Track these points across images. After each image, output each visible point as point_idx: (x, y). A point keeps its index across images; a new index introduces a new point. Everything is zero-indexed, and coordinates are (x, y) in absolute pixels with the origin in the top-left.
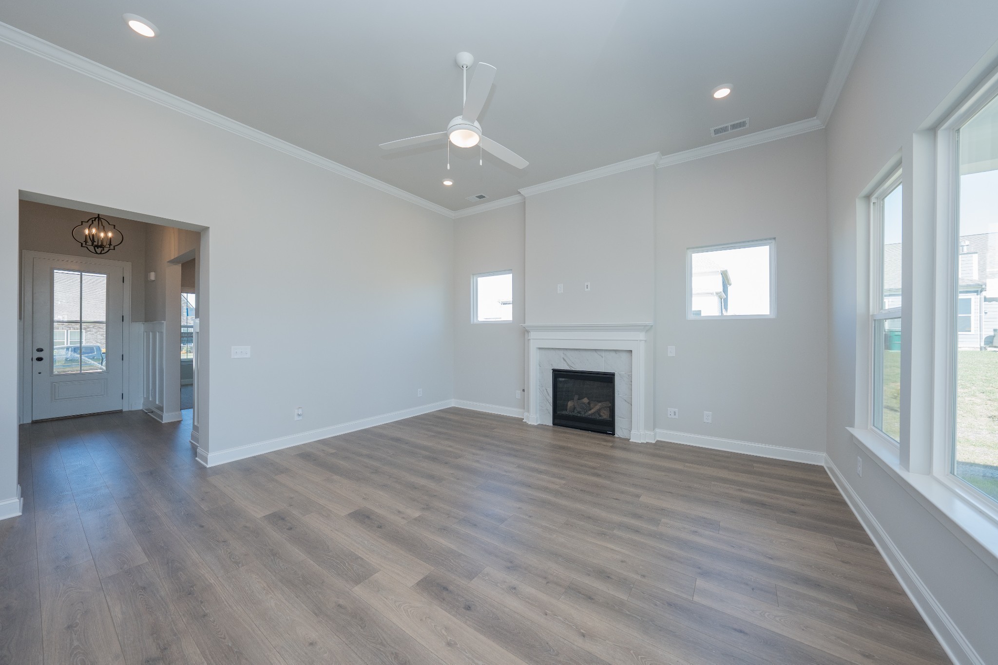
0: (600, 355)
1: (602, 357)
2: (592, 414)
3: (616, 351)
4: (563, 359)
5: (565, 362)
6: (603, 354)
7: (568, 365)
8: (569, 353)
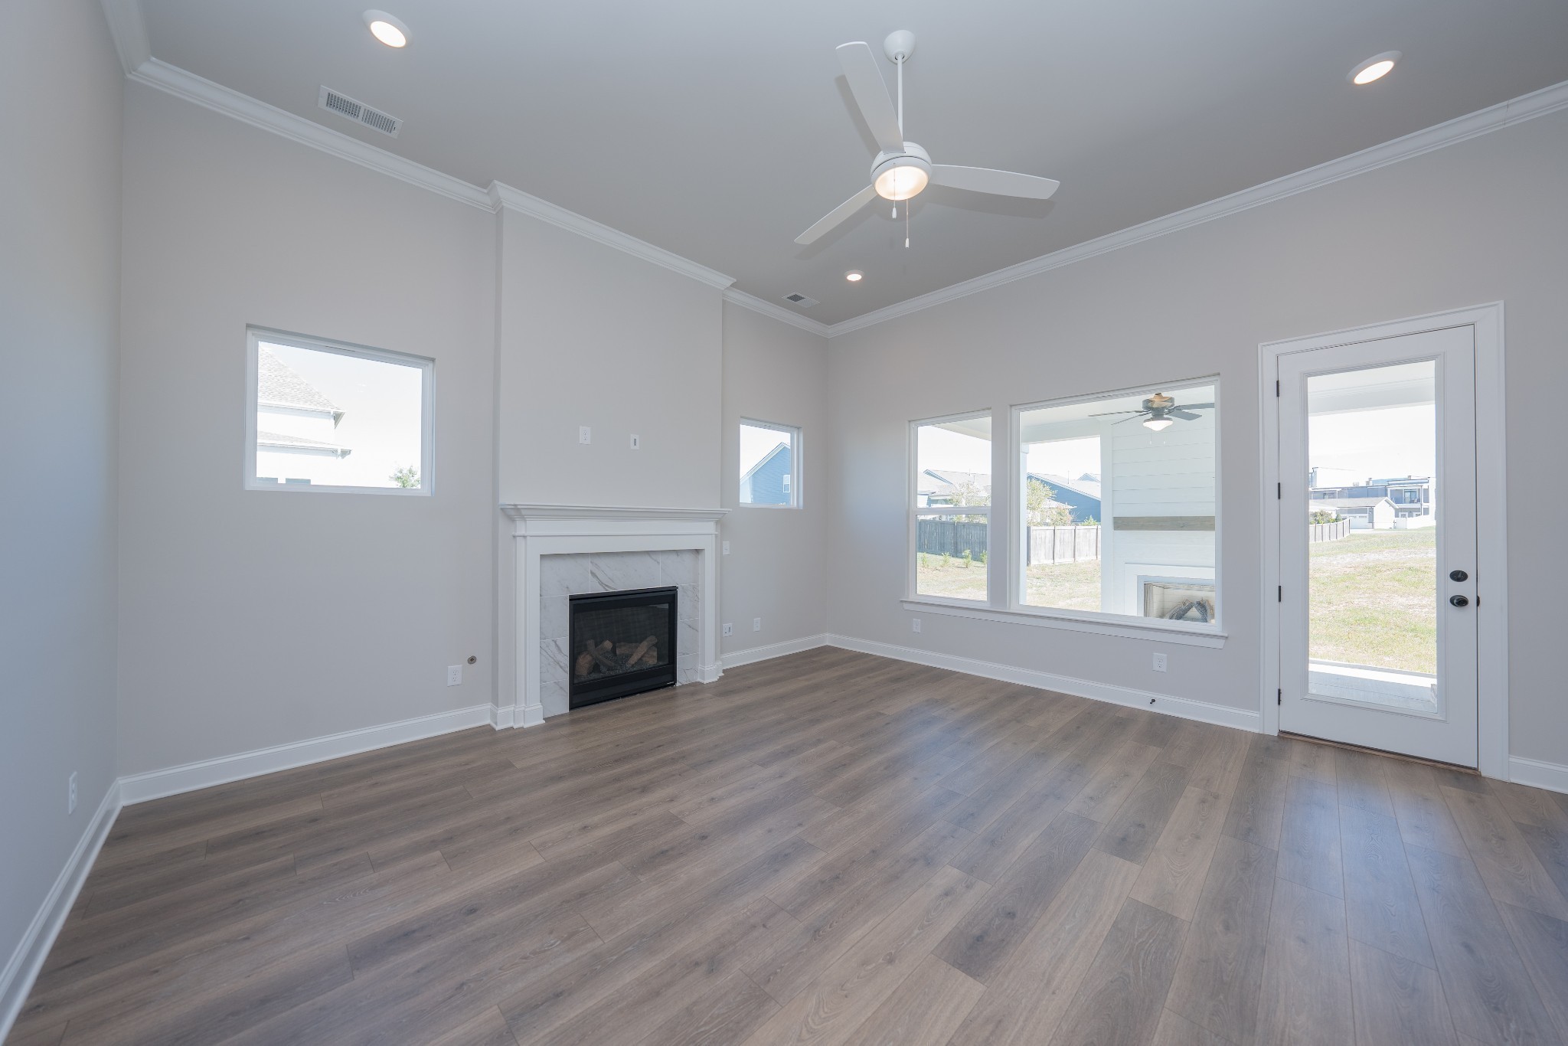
0: (655, 561)
1: (658, 563)
2: (633, 666)
3: (677, 552)
4: (592, 573)
5: (595, 580)
6: (660, 558)
7: (601, 583)
8: (602, 562)
